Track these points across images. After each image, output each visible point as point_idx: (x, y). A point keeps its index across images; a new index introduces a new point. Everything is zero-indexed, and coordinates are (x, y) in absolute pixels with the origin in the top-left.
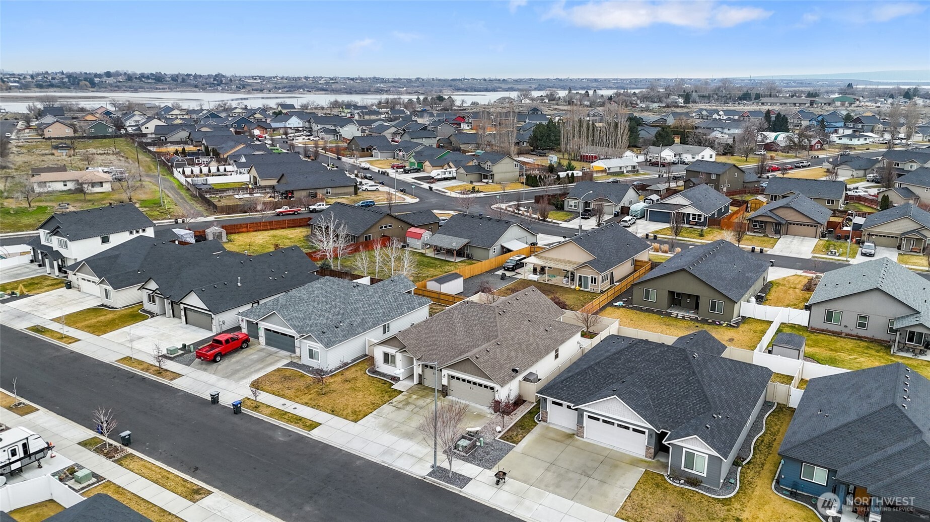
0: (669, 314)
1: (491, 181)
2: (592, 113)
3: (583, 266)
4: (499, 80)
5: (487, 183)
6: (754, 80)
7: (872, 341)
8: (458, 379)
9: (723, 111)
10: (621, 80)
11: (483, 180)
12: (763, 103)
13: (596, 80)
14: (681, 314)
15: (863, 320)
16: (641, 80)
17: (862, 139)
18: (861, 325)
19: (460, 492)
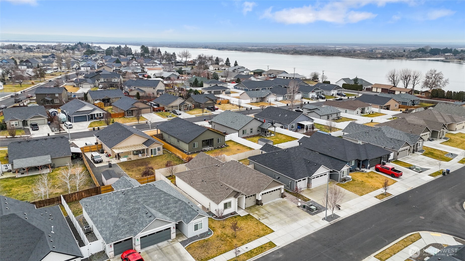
0: (205, 150)
7: (256, 136)
8: (265, 193)
14: (208, 149)
15: (251, 130)
17: (50, 70)
18: (251, 132)
19: (342, 218)
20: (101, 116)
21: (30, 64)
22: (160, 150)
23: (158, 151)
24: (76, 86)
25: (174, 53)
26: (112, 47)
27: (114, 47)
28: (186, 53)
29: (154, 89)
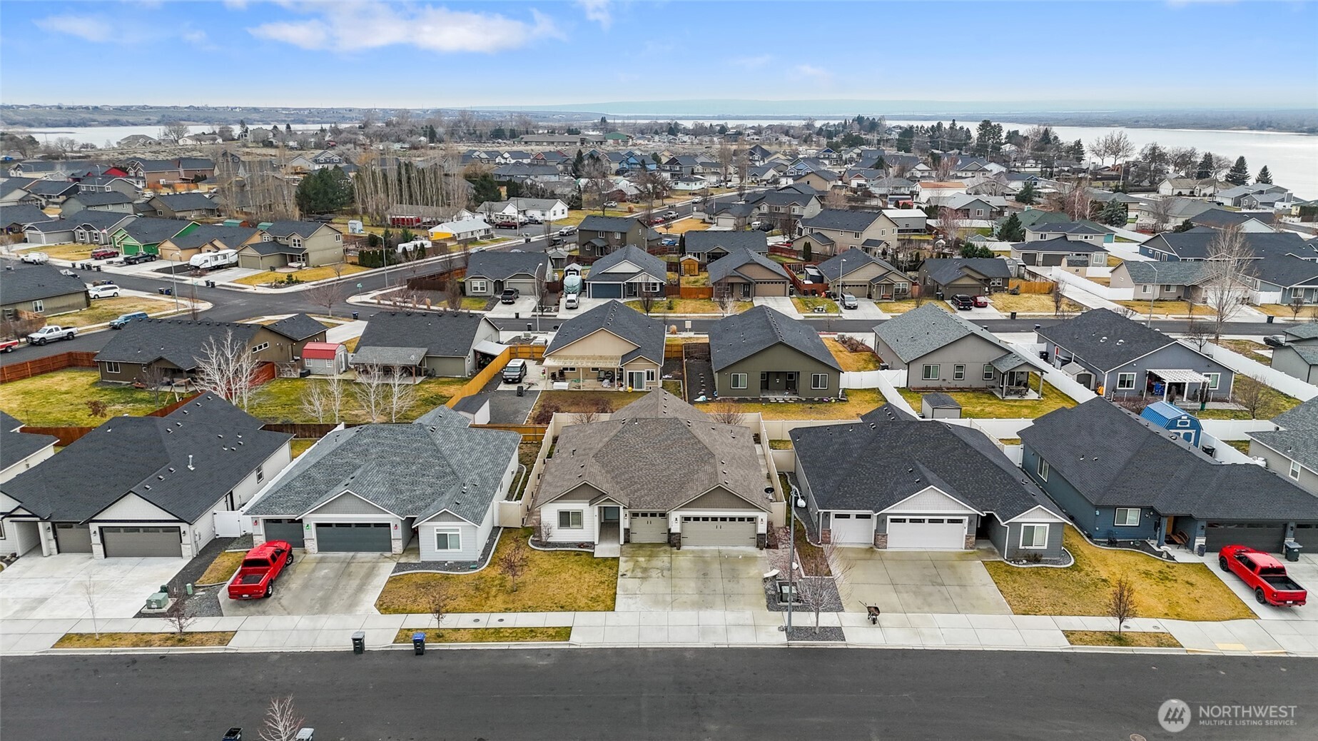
0: (767, 401)
1: (304, 265)
2: (322, 158)
3: (625, 358)
4: (87, 108)
5: (300, 268)
6: (478, 112)
7: (975, 390)
8: (696, 519)
9: (508, 152)
10: (295, 109)
11: (289, 264)
12: (526, 143)
13: (256, 110)
14: (780, 398)
15: (959, 371)
16: (326, 111)
17: (698, 183)
18: (959, 376)
19: (846, 645)
20: (655, 289)
21: (678, 169)
22: (653, 379)
23: (648, 379)
24: (707, 220)
25: (1079, 142)
26: (917, 127)
27: (922, 127)
28: (1118, 142)
29: (857, 236)
